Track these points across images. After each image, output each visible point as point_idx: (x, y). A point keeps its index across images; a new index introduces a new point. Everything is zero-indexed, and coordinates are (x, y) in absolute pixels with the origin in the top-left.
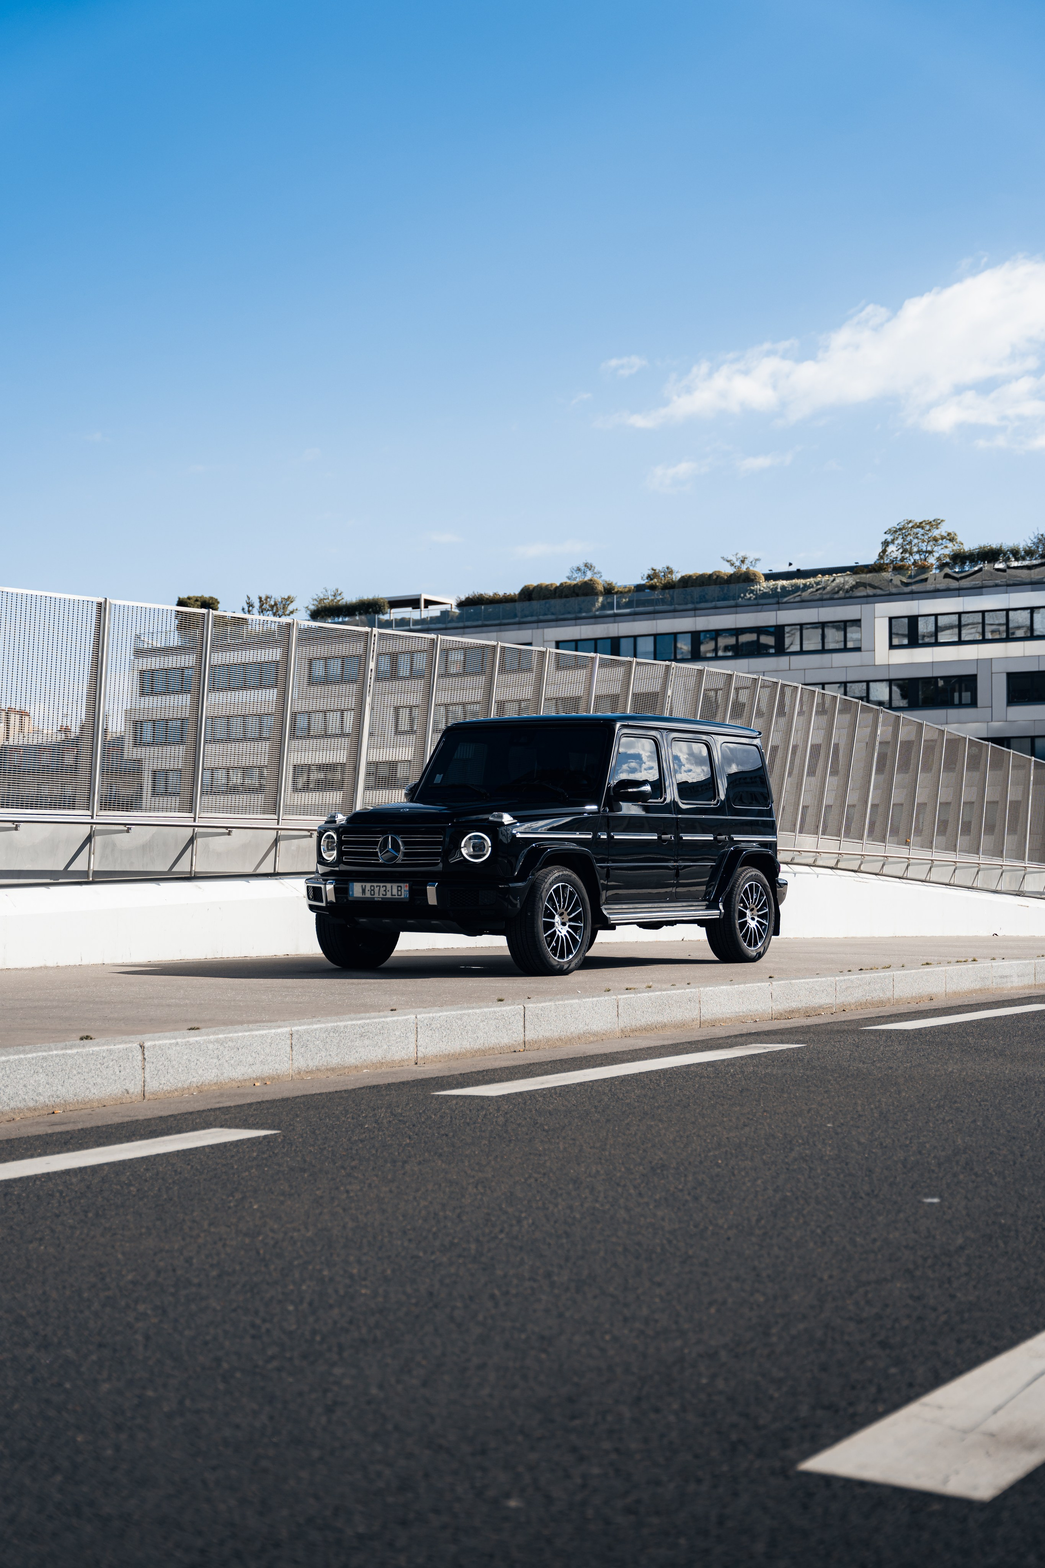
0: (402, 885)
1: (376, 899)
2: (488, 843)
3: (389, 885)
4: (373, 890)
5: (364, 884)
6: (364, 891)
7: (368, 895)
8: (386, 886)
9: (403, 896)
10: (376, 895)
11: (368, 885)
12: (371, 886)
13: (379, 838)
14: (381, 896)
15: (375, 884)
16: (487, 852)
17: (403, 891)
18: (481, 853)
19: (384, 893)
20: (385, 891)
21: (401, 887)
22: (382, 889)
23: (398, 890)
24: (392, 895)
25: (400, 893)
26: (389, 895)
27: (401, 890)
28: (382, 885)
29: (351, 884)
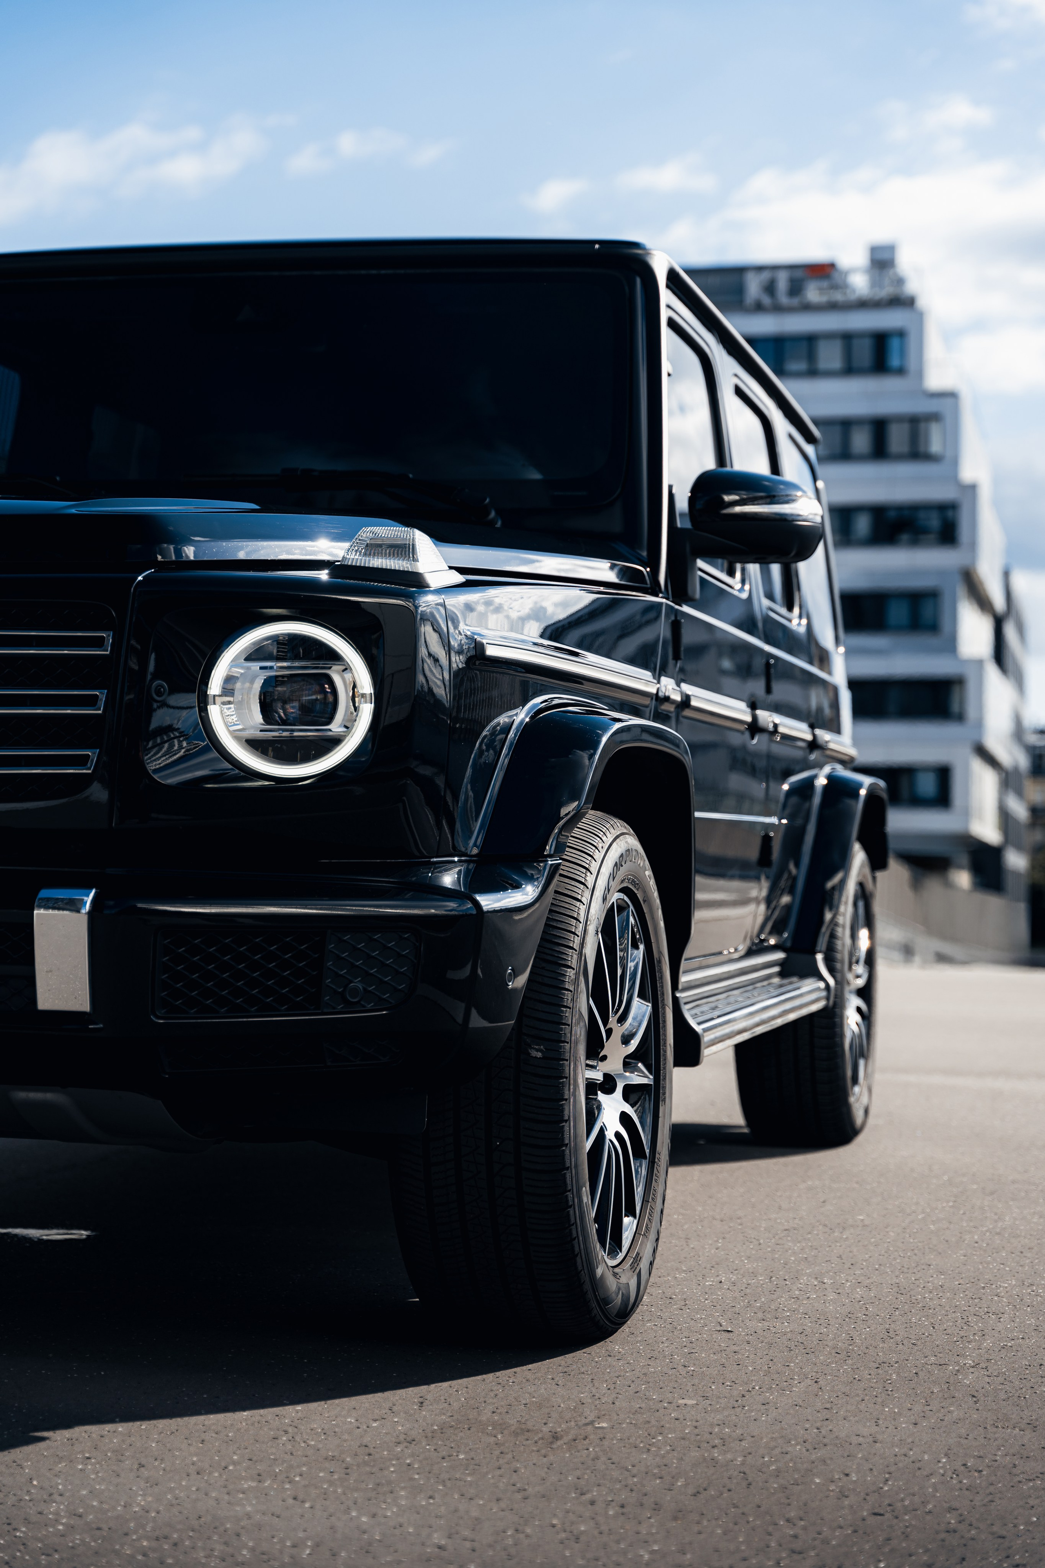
16: (351, 722)
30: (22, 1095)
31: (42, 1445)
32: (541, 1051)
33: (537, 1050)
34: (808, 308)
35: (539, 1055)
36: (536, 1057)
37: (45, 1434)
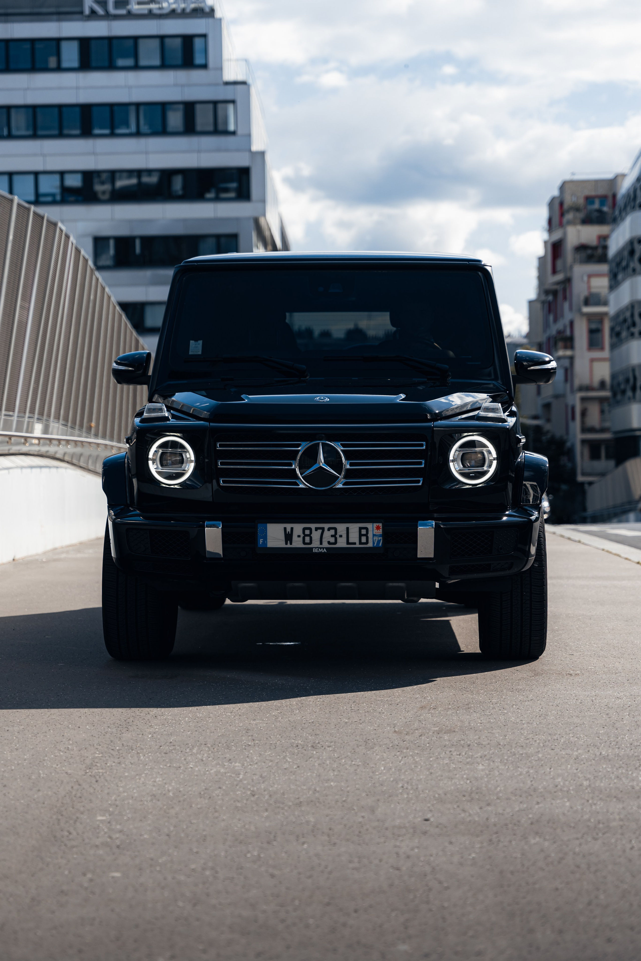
0: (369, 526)
1: (315, 551)
2: (489, 452)
3: (341, 528)
4: (310, 535)
5: (289, 526)
6: (289, 537)
7: (297, 543)
8: (335, 529)
9: (370, 545)
10: (316, 544)
11: (298, 528)
12: (304, 529)
13: (299, 445)
14: (325, 545)
15: (313, 526)
16: (490, 466)
17: (370, 535)
18: (479, 470)
19: (332, 540)
20: (334, 536)
21: (367, 529)
22: (328, 535)
23: (361, 535)
24: (348, 543)
25: (364, 539)
26: (342, 543)
27: (366, 535)
28: (326, 526)
29: (260, 527)
30: (391, 584)
31: (433, 683)
32: (537, 564)
33: (536, 564)
34: (130, 16)
35: (537, 565)
36: (536, 566)
37: (436, 679)
